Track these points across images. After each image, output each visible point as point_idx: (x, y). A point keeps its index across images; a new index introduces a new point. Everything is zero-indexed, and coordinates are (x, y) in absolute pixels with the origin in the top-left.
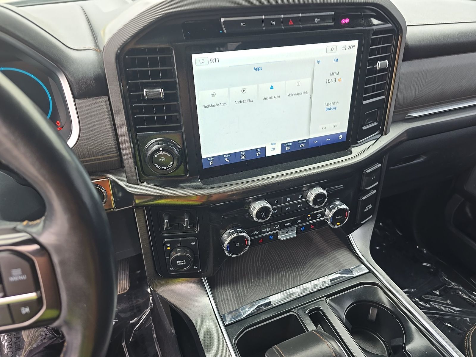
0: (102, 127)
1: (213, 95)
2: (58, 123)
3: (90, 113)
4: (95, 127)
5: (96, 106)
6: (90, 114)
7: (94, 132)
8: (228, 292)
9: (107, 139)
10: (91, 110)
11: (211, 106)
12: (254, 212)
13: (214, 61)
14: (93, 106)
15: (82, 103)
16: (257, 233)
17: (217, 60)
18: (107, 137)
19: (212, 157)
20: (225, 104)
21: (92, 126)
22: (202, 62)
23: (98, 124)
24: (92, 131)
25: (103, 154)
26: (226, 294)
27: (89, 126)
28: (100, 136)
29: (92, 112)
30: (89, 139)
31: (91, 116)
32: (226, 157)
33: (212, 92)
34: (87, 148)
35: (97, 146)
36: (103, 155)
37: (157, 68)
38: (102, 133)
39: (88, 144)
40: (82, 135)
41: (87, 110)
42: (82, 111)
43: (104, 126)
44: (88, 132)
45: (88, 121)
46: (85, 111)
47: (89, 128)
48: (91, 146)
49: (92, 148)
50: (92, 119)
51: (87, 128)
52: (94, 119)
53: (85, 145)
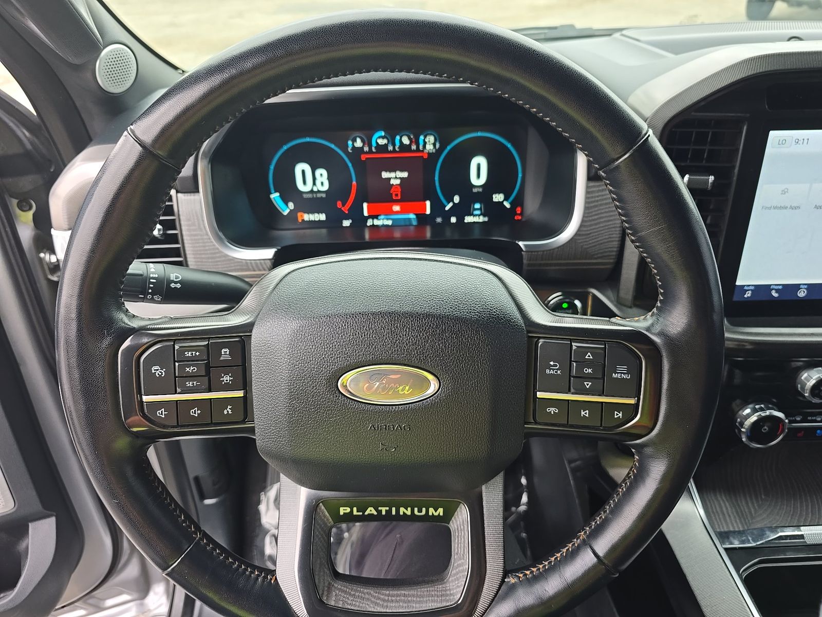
0: (609, 221)
1: (784, 192)
2: (519, 210)
4: (602, 220)
7: (597, 226)
8: (722, 502)
9: (611, 238)
10: (603, 198)
11: (775, 208)
12: (808, 384)
13: (801, 142)
14: (607, 192)
15: (594, 186)
16: (798, 419)
17: (806, 141)
18: (612, 236)
19: (752, 285)
20: (799, 207)
21: (598, 218)
22: (782, 142)
23: (606, 217)
24: (596, 224)
25: (596, 259)
26: (720, 505)
27: (593, 218)
28: (603, 233)
30: (589, 234)
31: (601, 205)
32: (775, 289)
33: (783, 187)
34: (582, 246)
37: (687, 147)
38: (608, 229)
39: (584, 242)
40: (582, 229)
41: (598, 197)
42: (592, 197)
43: (611, 220)
44: (591, 225)
45: (595, 211)
46: (595, 197)
47: (594, 220)
48: (588, 245)
49: (588, 248)
50: (600, 210)
51: (590, 221)
52: (603, 209)
53: (582, 242)
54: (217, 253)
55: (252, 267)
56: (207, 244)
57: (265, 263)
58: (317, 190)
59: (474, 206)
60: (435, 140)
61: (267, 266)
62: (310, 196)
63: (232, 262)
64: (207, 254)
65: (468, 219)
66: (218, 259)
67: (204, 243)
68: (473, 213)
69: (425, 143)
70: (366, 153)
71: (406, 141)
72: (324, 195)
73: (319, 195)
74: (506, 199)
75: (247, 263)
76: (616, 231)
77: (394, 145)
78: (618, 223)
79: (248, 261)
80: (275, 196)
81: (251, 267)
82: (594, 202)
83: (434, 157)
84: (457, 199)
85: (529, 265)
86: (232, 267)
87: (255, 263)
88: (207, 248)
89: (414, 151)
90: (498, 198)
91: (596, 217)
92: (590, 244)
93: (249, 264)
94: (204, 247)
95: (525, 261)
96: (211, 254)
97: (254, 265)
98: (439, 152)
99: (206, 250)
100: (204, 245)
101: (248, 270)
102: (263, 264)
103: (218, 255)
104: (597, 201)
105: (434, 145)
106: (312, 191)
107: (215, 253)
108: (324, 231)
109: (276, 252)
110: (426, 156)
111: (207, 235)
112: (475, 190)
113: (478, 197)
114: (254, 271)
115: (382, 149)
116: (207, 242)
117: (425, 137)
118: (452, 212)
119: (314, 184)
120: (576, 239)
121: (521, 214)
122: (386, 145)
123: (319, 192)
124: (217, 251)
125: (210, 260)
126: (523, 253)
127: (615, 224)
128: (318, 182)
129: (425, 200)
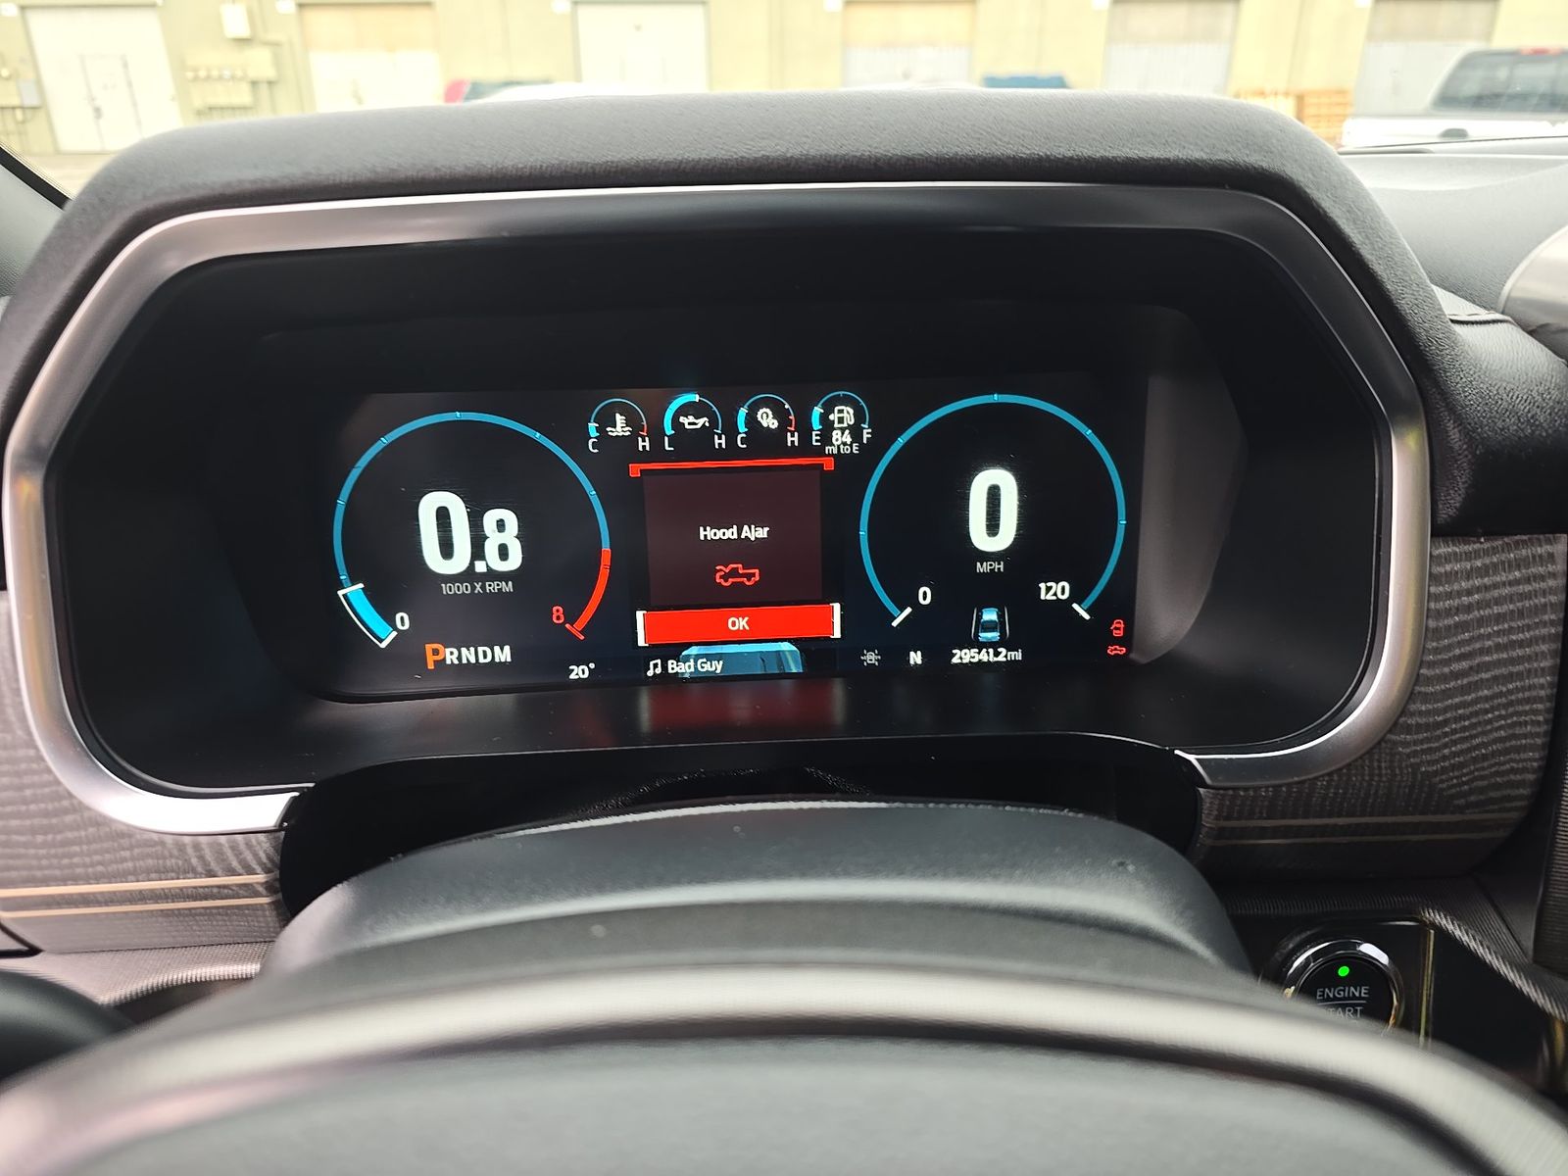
0: (1511, 678)
2: (1118, 626)
3: (1480, 605)
4: (1484, 676)
5: (1511, 577)
6: (1476, 613)
7: (1473, 695)
9: (1515, 737)
10: (1488, 596)
14: (1503, 577)
18: (1518, 731)
21: (1471, 668)
23: (1499, 663)
24: (1464, 690)
25: (1461, 810)
27: (1456, 667)
28: (1490, 721)
29: (1488, 605)
30: (1438, 726)
31: (1481, 622)
34: (1415, 767)
35: (1461, 765)
36: (1462, 813)
38: (1506, 706)
39: (1423, 751)
40: (1413, 707)
41: (1469, 593)
42: (1449, 595)
43: (1519, 676)
44: (1447, 694)
45: (1460, 644)
46: (1459, 594)
47: (1456, 675)
48: (1437, 761)
49: (1436, 773)
50: (1481, 637)
51: (1444, 678)
52: (1489, 636)
53: (1415, 754)
54: (66, 811)
55: (201, 858)
56: (27, 780)
57: (249, 845)
58: (485, 570)
59: (979, 617)
60: (859, 416)
61: (256, 855)
62: (464, 588)
63: (125, 842)
64: (29, 815)
65: (963, 656)
66: (70, 835)
67: (18, 774)
68: (977, 635)
69: (827, 427)
70: (645, 456)
71: (767, 419)
72: (508, 587)
73: (492, 587)
74: (1077, 596)
75: (181, 848)
76: (1535, 712)
77: (731, 431)
78: (1542, 687)
79: (187, 839)
80: (353, 593)
81: (194, 861)
82: (1458, 610)
83: (854, 468)
84: (925, 595)
85: (1221, 833)
86: (124, 860)
87: (211, 845)
88: (28, 792)
89: (793, 452)
90: (1055, 591)
91: (1465, 664)
92: (1444, 758)
93: (190, 850)
94: (21, 788)
95: (1208, 821)
96: (46, 814)
97: (209, 856)
98: (871, 453)
99: (25, 802)
100: (16, 781)
101: (189, 871)
102: (242, 847)
103: (69, 819)
104: (1469, 608)
105: (855, 431)
106: (469, 575)
107: (57, 813)
108: (506, 700)
109: (292, 806)
110: (829, 465)
111: (30, 743)
112: (982, 568)
113: (991, 590)
114: (211, 874)
115: (692, 444)
116: (26, 773)
117: (828, 409)
118: (912, 633)
119: (478, 552)
120: (1395, 743)
121: (1126, 640)
122: (706, 433)
123: (492, 575)
124: (66, 803)
125: (40, 838)
126: (1202, 790)
127: (1530, 688)
128: (491, 549)
129: (827, 600)
